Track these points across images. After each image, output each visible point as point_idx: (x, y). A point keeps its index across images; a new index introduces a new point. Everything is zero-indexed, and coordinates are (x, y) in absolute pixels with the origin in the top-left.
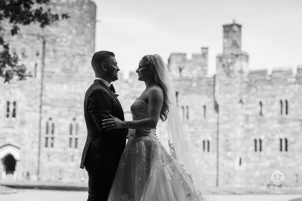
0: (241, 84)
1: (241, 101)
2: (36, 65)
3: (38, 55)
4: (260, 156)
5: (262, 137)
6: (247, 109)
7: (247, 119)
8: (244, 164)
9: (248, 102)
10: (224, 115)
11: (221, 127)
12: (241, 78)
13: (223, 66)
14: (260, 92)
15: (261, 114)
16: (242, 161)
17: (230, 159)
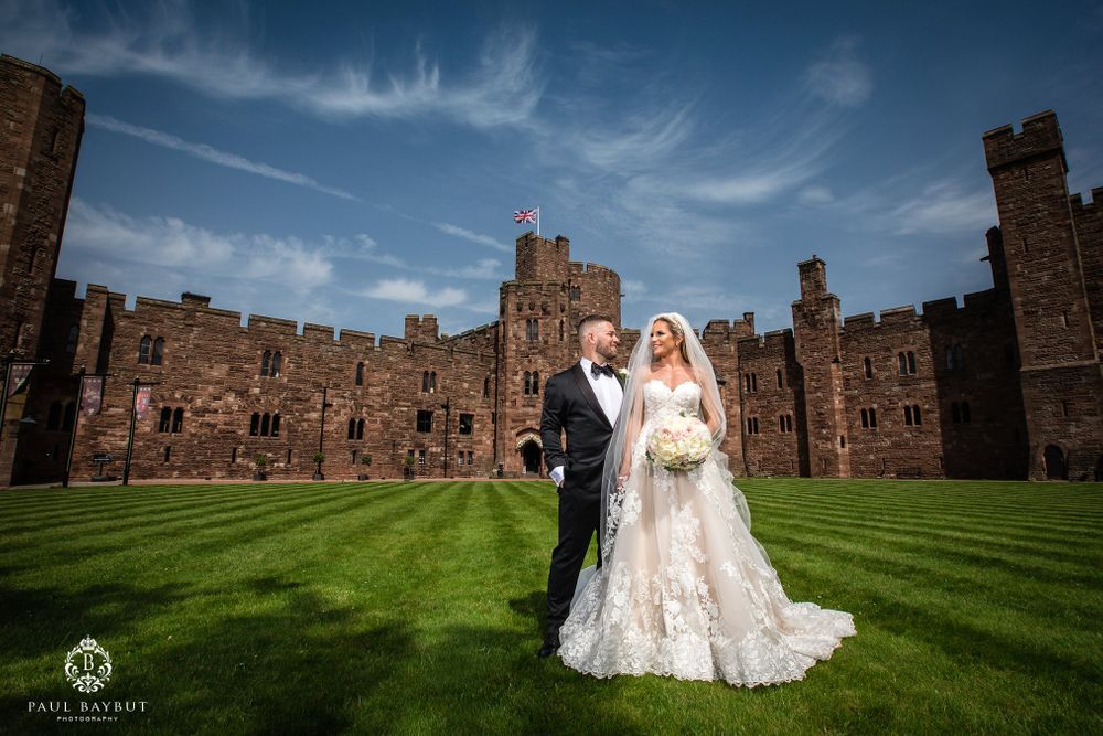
0: (834, 336)
1: (836, 361)
2: (562, 323)
3: (562, 311)
4: (873, 433)
5: (875, 406)
6: (845, 369)
7: (847, 383)
8: (847, 446)
9: (846, 359)
10: (811, 380)
11: (808, 397)
12: (834, 329)
13: (805, 316)
14: (865, 346)
15: (869, 373)
16: (846, 441)
17: (828, 439)
